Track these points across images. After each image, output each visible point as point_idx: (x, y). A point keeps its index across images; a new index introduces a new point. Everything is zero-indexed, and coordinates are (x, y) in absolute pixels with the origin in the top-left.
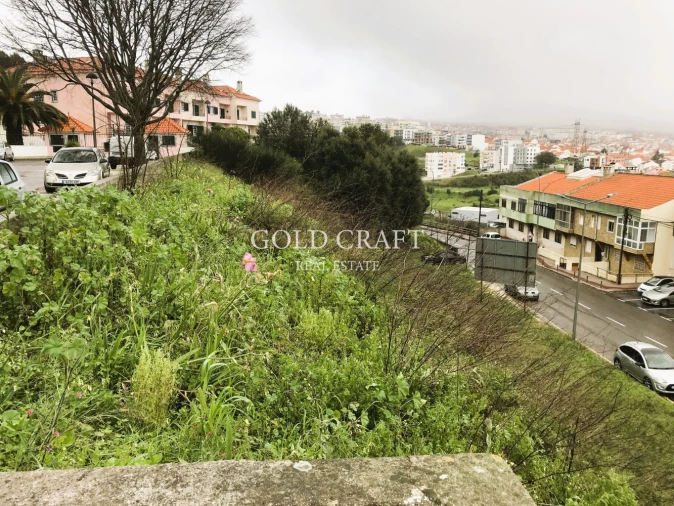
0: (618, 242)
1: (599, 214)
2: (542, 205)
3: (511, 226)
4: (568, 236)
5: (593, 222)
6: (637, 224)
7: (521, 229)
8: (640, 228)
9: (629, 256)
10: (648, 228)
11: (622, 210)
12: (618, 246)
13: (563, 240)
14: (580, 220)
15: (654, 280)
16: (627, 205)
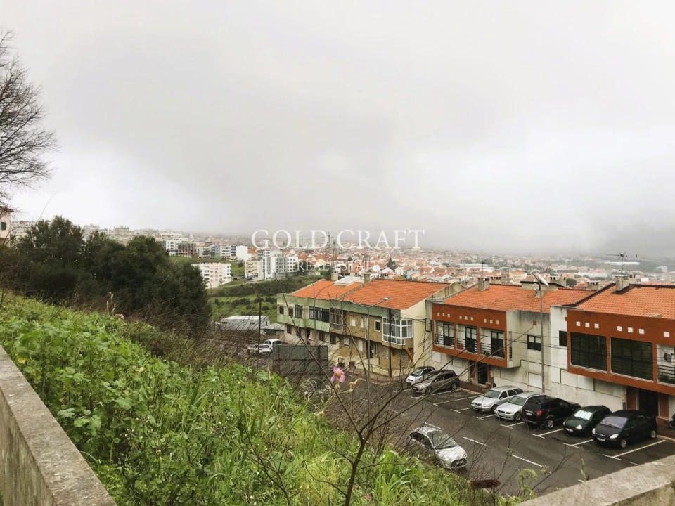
0: (385, 339)
1: (366, 315)
2: (317, 310)
4: (341, 337)
5: (362, 323)
6: (398, 323)
7: (298, 334)
8: (401, 326)
9: (393, 351)
10: (407, 326)
11: (385, 311)
12: (386, 343)
13: (337, 339)
14: (353, 323)
15: (418, 371)
16: (388, 307)
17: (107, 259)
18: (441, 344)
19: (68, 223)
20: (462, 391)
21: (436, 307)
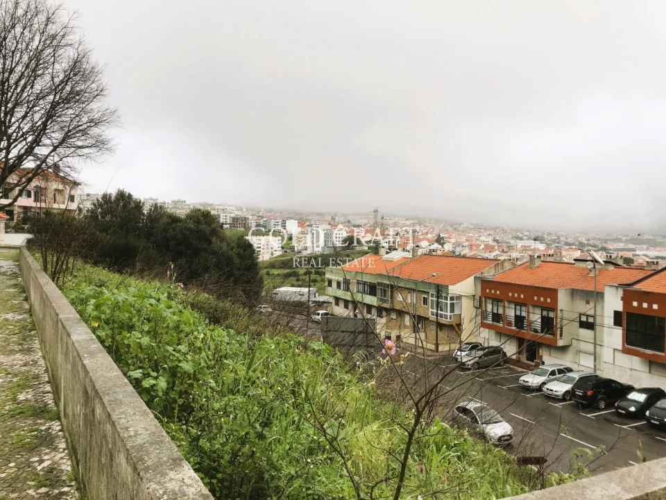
0: (432, 314)
1: (414, 290)
2: (365, 283)
3: (337, 304)
4: (388, 311)
5: (409, 298)
6: (446, 298)
7: (346, 307)
8: (449, 302)
9: (440, 326)
10: (455, 302)
11: (433, 286)
12: (433, 318)
13: (384, 313)
14: (399, 297)
15: (465, 346)
16: (436, 282)
17: (165, 230)
18: (489, 321)
19: (130, 196)
20: (509, 368)
21: (485, 283)
